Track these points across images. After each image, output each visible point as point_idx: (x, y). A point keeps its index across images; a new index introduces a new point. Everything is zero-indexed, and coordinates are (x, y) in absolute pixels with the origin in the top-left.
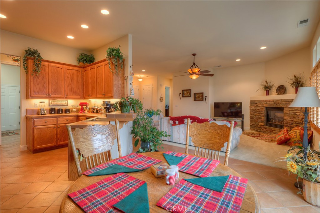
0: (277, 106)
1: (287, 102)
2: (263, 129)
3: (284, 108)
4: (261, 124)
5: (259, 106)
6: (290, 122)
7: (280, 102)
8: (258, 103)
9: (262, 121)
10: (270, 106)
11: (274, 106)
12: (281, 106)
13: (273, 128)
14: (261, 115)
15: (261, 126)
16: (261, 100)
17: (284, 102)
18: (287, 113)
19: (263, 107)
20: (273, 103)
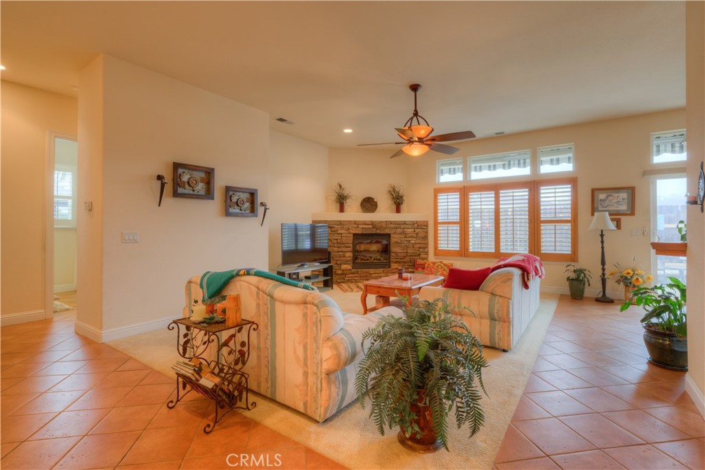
0: (378, 232)
1: (398, 226)
2: (350, 275)
3: (391, 235)
4: (344, 267)
5: (339, 232)
6: (402, 254)
7: (384, 225)
8: (336, 226)
9: (346, 261)
10: (364, 233)
11: (374, 231)
12: (387, 231)
13: (371, 271)
14: (344, 249)
15: (345, 272)
16: (344, 221)
17: (392, 226)
18: (397, 243)
19: (349, 235)
20: (371, 226)
